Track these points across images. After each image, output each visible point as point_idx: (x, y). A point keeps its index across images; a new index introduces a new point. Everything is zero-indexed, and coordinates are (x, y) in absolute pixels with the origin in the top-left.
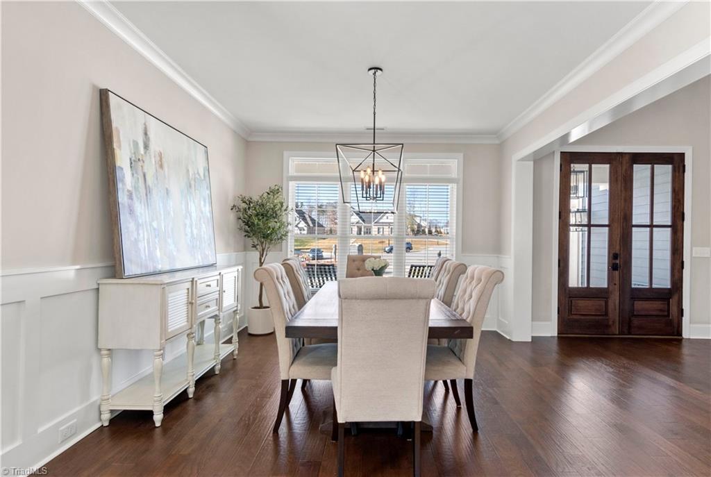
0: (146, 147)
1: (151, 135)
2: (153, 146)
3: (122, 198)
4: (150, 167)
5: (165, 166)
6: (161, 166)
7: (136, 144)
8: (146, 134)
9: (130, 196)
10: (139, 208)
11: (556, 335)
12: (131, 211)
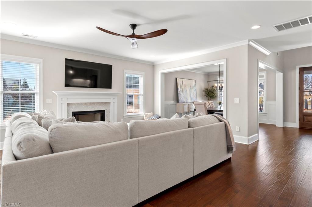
0: (183, 84)
1: (183, 82)
2: (184, 84)
3: (179, 92)
4: (183, 87)
5: (186, 86)
6: (185, 86)
7: (181, 84)
8: (182, 82)
9: (180, 92)
10: (181, 93)
11: (298, 127)
12: (180, 94)
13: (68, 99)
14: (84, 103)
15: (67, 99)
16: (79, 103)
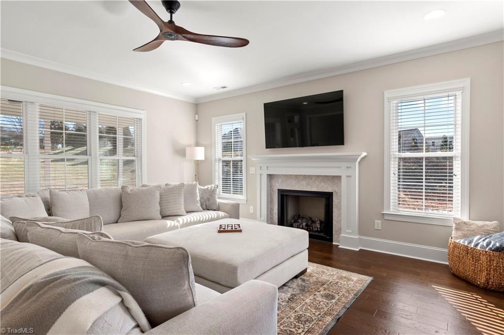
13: (269, 168)
14: (293, 175)
15: (267, 167)
16: (286, 175)
